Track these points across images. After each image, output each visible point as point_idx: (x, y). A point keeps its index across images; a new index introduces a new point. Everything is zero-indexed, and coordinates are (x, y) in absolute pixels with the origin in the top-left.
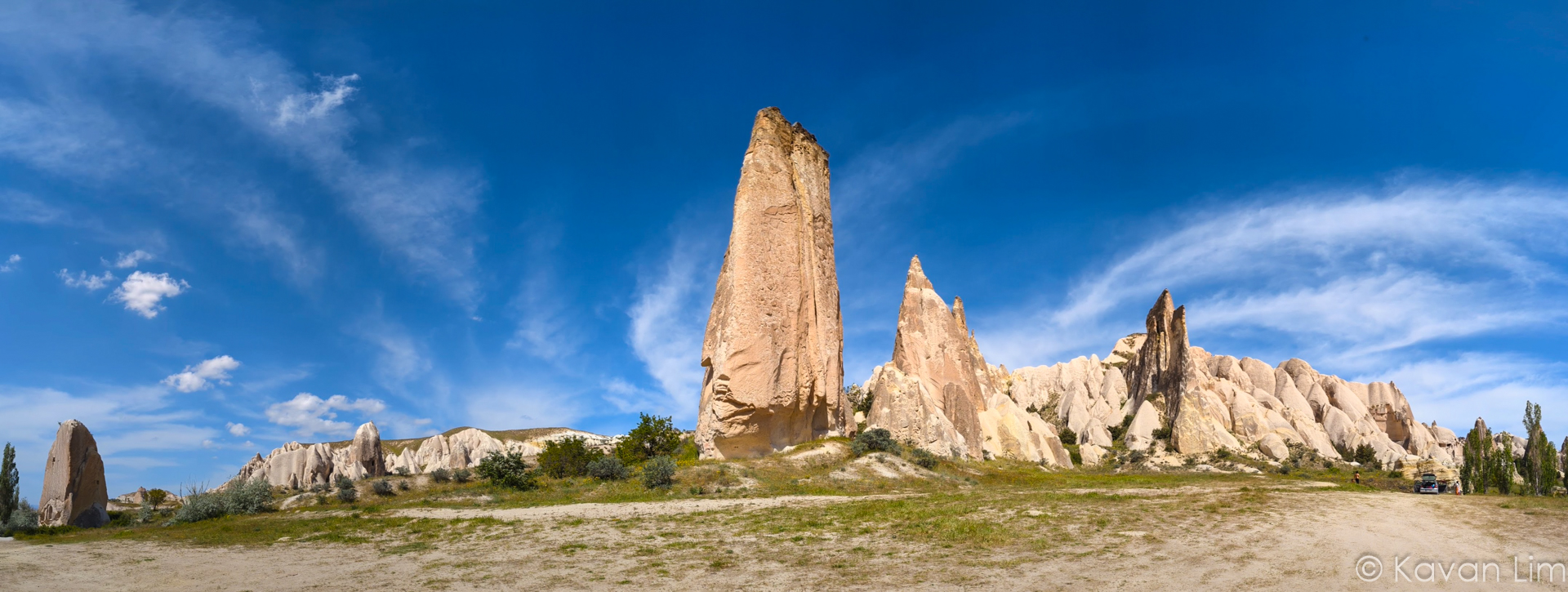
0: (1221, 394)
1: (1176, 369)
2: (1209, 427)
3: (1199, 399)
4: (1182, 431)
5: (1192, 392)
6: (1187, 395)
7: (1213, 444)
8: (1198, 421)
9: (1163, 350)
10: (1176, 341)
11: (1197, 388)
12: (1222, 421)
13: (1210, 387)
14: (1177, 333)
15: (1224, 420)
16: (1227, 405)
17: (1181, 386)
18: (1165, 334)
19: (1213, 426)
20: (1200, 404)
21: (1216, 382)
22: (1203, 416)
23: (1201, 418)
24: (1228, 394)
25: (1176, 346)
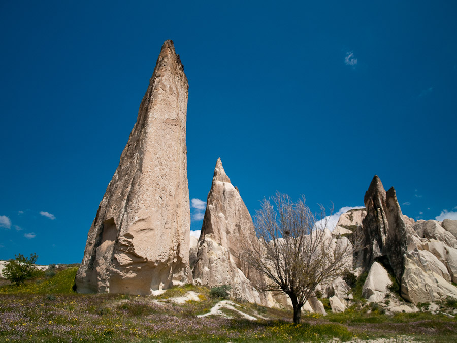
0: (435, 252)
1: (396, 236)
2: (433, 280)
3: (419, 257)
4: (409, 284)
5: (412, 253)
6: (409, 256)
7: (439, 294)
8: (422, 276)
9: (382, 222)
10: (392, 215)
11: (416, 250)
12: (442, 275)
13: (425, 247)
14: (391, 208)
15: (443, 273)
16: (443, 261)
17: (402, 249)
18: (381, 210)
19: (436, 279)
20: (420, 262)
21: (429, 243)
22: (425, 272)
23: (424, 273)
24: (441, 251)
25: (392, 219)
